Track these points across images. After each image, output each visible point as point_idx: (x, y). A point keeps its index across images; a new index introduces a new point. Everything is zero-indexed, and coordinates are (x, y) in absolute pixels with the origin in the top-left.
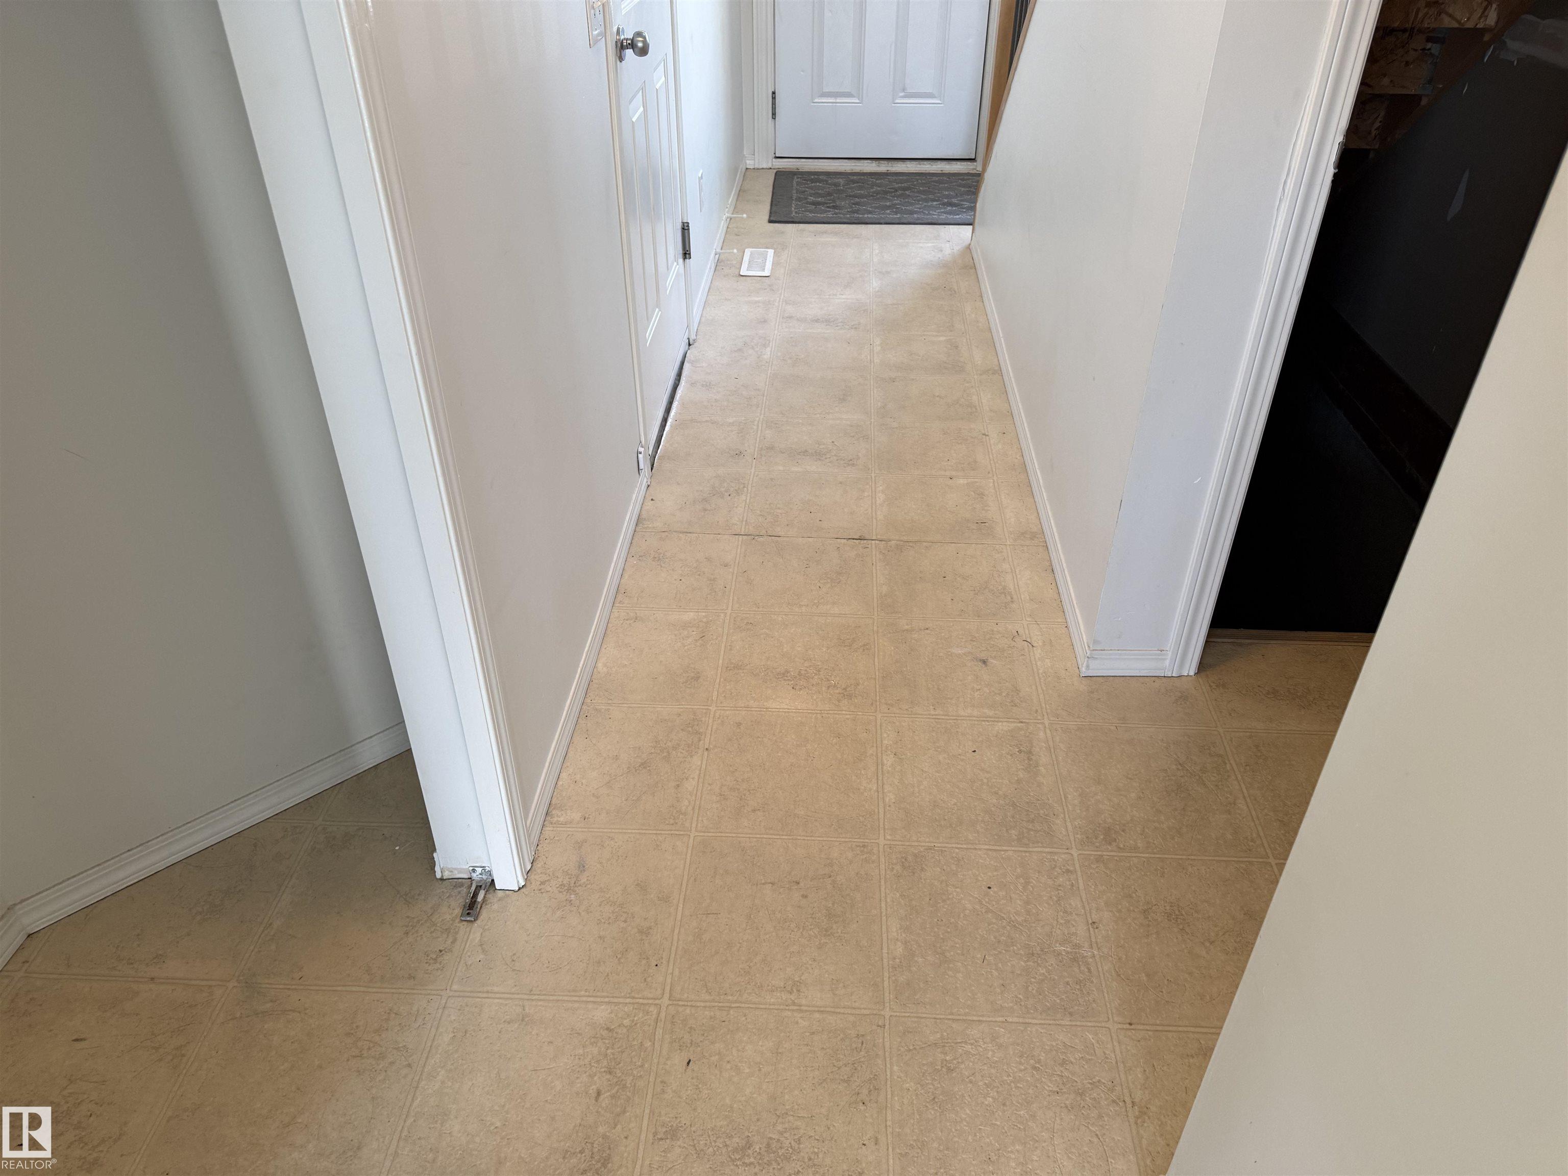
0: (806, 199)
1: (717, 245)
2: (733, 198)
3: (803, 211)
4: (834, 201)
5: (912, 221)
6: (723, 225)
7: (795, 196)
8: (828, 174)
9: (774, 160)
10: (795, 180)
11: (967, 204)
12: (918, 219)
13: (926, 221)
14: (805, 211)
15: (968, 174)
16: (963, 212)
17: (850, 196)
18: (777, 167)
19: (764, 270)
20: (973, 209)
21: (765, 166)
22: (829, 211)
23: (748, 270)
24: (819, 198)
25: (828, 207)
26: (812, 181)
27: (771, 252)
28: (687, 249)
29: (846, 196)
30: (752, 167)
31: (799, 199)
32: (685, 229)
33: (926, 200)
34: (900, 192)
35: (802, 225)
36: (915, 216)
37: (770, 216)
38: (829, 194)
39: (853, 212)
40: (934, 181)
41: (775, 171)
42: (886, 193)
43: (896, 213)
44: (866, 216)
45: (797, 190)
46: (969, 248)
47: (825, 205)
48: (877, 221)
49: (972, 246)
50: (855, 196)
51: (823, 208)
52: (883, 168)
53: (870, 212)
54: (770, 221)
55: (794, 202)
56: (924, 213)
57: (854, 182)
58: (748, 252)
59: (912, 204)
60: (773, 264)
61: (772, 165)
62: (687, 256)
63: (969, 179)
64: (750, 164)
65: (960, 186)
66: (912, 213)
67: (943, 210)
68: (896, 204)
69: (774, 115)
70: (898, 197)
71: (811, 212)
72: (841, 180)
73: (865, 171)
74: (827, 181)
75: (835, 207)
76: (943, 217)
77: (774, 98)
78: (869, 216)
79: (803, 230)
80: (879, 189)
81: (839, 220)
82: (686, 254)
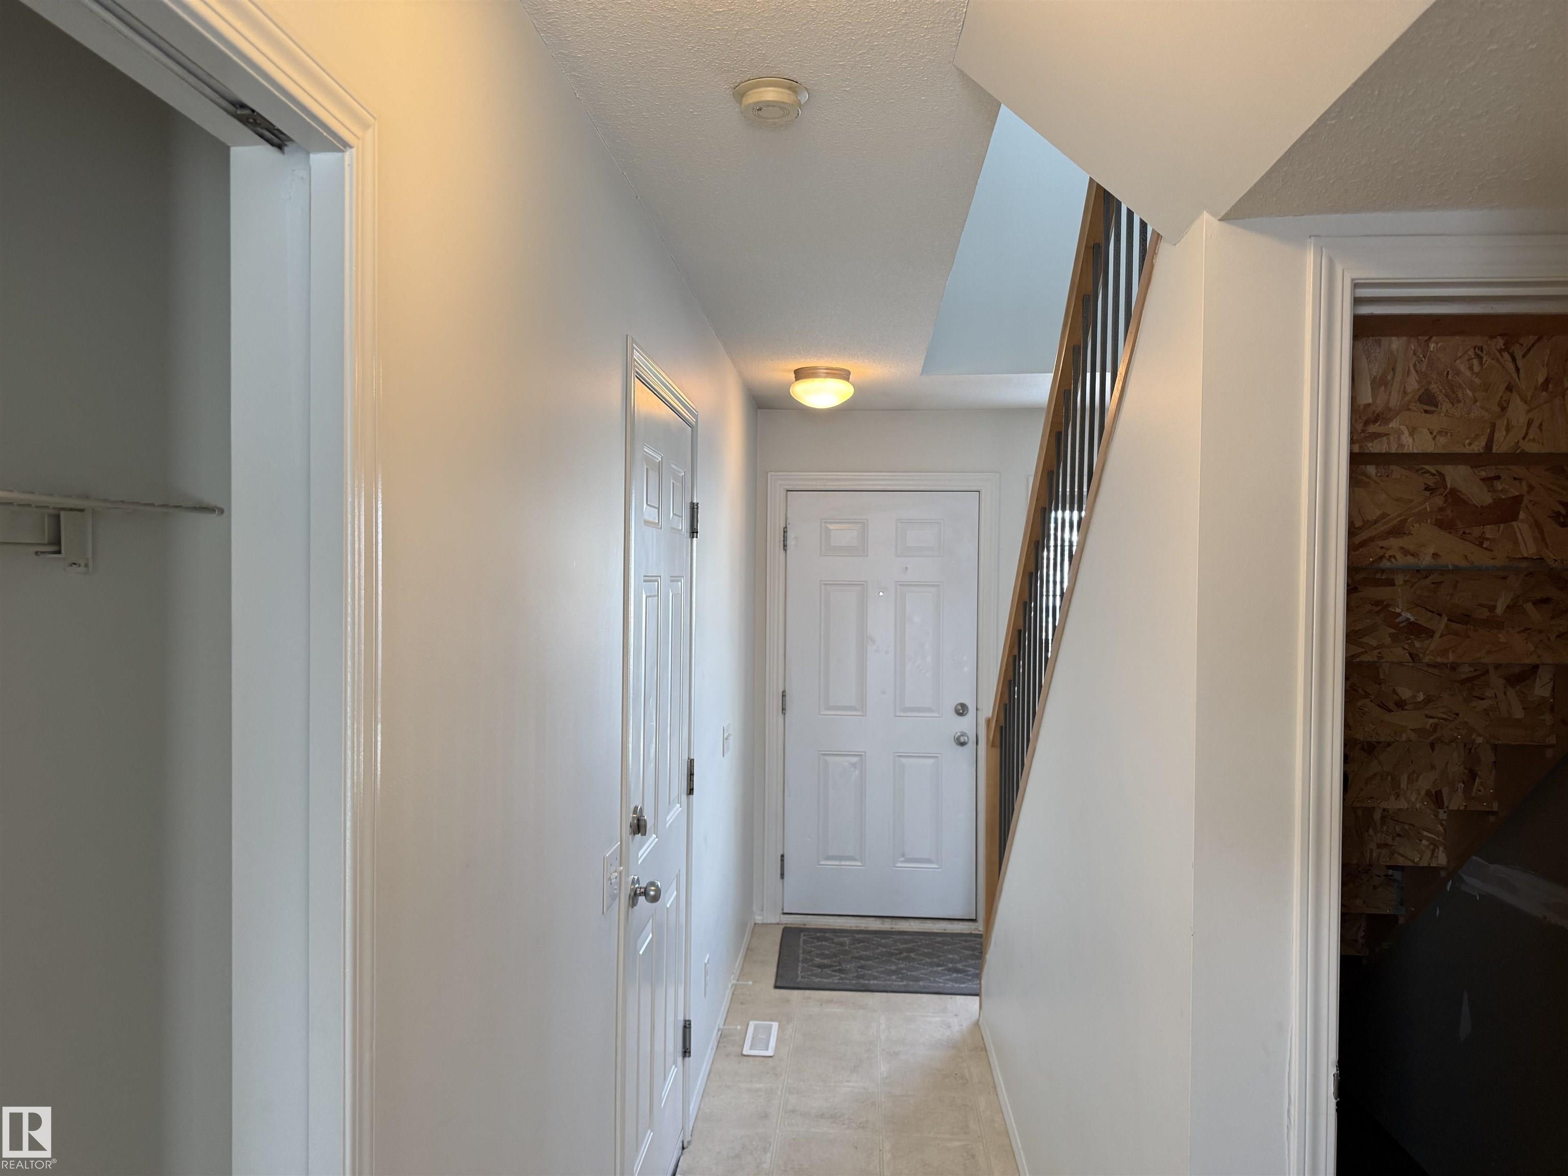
0: (812, 960)
1: (720, 1021)
2: (740, 962)
3: (808, 975)
4: (840, 964)
5: (917, 989)
6: (729, 993)
7: (801, 957)
8: (835, 931)
9: (782, 916)
10: (802, 938)
11: (972, 971)
12: (924, 987)
13: (932, 990)
14: (810, 975)
15: (971, 935)
16: (968, 979)
17: (856, 958)
18: (784, 922)
19: (767, 1049)
20: (978, 976)
21: (773, 921)
22: (835, 976)
23: (751, 1049)
24: (824, 959)
25: (834, 971)
26: (819, 939)
27: (775, 1025)
28: (688, 1047)
29: (852, 958)
30: (760, 922)
31: (805, 961)
32: (687, 1026)
33: (932, 965)
34: (905, 954)
35: (807, 992)
36: (921, 983)
37: (776, 981)
38: (835, 955)
39: (858, 977)
40: (936, 942)
41: (782, 927)
42: (891, 954)
43: (902, 979)
44: (872, 982)
45: (804, 950)
46: (977, 1024)
47: (831, 969)
48: (883, 989)
49: (980, 1023)
50: (860, 958)
51: (829, 972)
52: (887, 926)
53: (875, 978)
54: (776, 987)
55: (800, 964)
56: (930, 980)
57: (860, 941)
58: (752, 1024)
59: (917, 969)
60: (777, 1040)
61: (780, 920)
62: (687, 1054)
63: (972, 941)
64: (759, 919)
65: (965, 948)
66: (917, 979)
67: (948, 977)
68: (901, 969)
69: (782, 875)
70: (904, 959)
71: (816, 976)
72: (845, 939)
73: (870, 929)
74: (833, 940)
75: (840, 971)
76: (949, 985)
77: (782, 860)
78: (875, 982)
79: (809, 998)
80: (884, 950)
81: (845, 987)
82: (686, 1052)
